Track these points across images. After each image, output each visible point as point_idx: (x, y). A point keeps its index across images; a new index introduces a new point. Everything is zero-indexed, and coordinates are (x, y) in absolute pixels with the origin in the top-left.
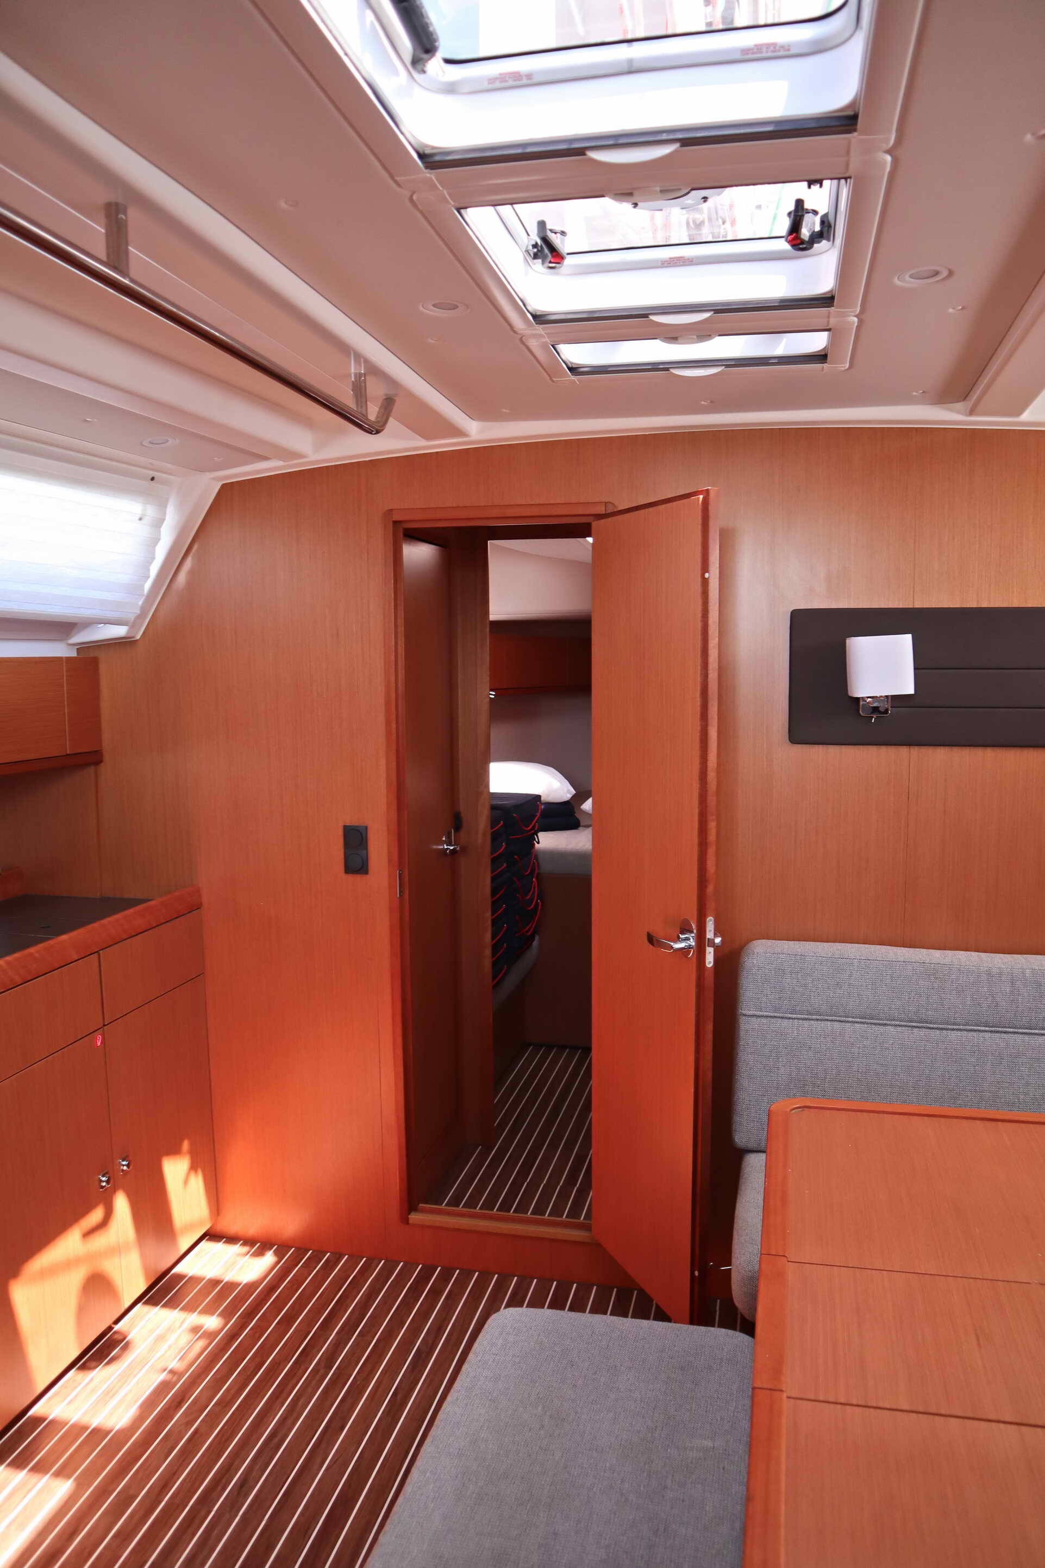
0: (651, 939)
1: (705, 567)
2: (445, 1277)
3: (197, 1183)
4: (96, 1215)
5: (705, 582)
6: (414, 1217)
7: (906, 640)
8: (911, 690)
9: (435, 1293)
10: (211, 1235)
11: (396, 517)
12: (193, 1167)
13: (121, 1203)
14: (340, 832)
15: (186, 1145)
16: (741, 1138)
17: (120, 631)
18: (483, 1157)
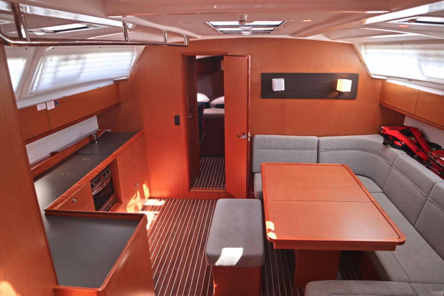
0: (238, 136)
1: (248, 70)
2: (198, 201)
3: (147, 189)
4: (135, 195)
5: (248, 73)
6: (191, 190)
7: (283, 80)
8: (284, 89)
9: (197, 204)
10: (150, 198)
11: (184, 54)
12: (147, 186)
13: (138, 193)
14: (174, 117)
15: (145, 182)
16: (254, 171)
17: (125, 78)
18: (199, 179)
